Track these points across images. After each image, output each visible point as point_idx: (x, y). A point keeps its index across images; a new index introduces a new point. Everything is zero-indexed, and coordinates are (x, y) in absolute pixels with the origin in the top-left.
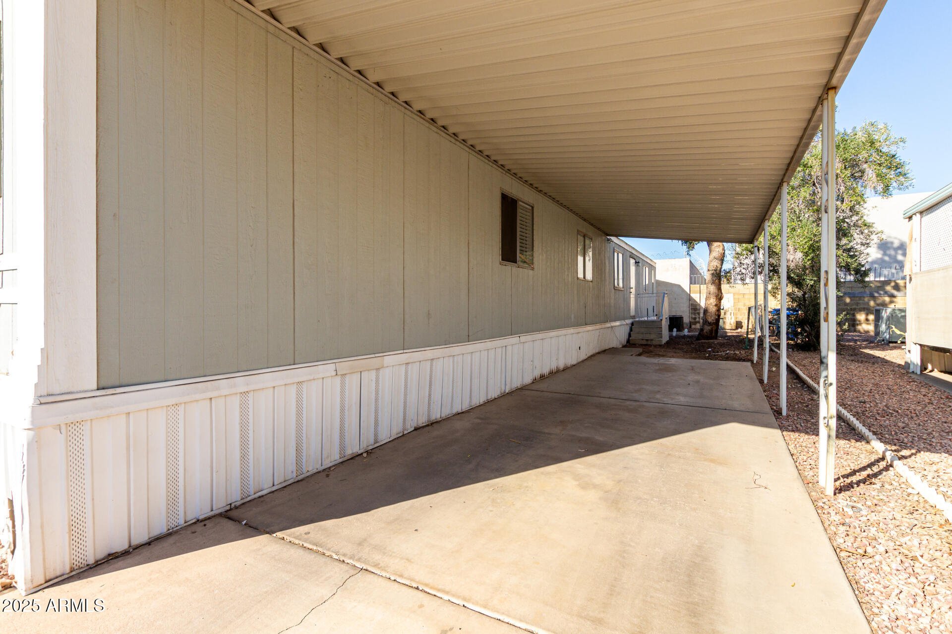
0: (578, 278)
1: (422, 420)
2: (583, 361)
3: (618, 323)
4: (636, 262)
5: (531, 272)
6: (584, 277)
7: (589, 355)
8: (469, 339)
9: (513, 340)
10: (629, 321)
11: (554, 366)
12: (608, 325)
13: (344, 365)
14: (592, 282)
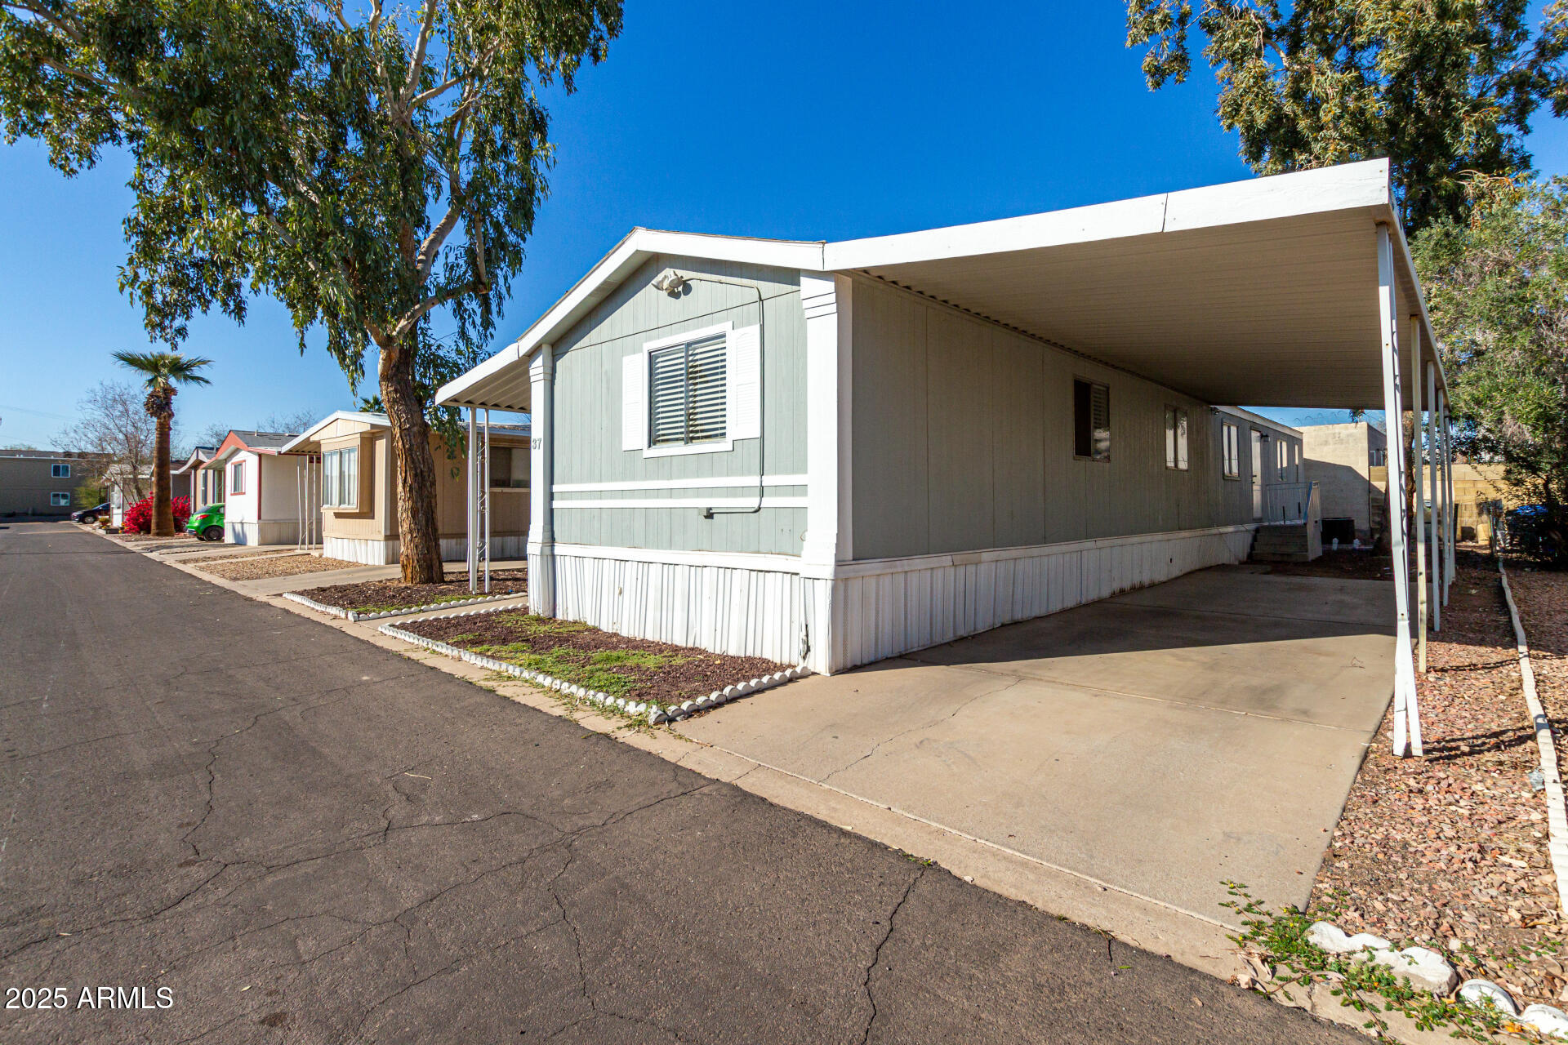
0: (1167, 468)
1: (1007, 619)
2: (1177, 578)
3: (1230, 529)
4: (1262, 436)
5: (1108, 465)
6: (1176, 465)
7: (1188, 569)
8: (1045, 540)
9: (1088, 544)
10: (1252, 526)
11: (1137, 580)
12: (1214, 531)
13: (959, 557)
14: (1187, 471)
